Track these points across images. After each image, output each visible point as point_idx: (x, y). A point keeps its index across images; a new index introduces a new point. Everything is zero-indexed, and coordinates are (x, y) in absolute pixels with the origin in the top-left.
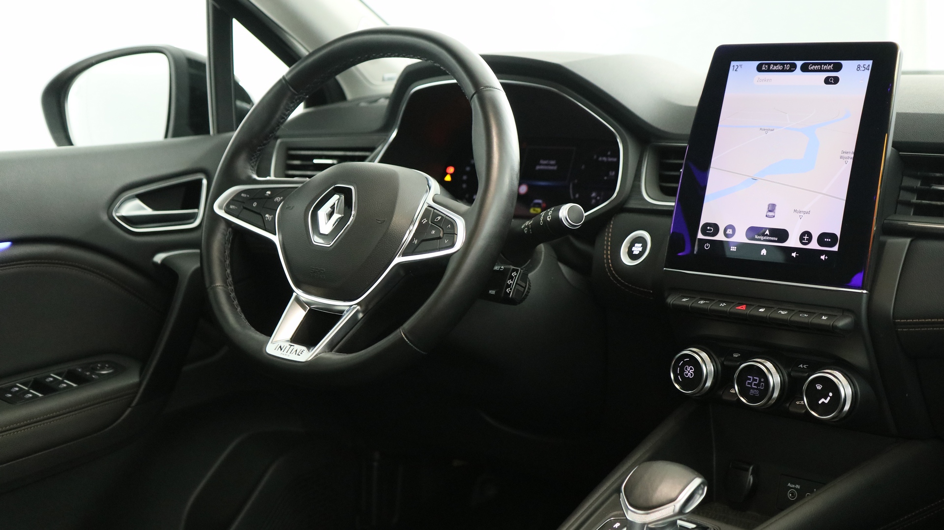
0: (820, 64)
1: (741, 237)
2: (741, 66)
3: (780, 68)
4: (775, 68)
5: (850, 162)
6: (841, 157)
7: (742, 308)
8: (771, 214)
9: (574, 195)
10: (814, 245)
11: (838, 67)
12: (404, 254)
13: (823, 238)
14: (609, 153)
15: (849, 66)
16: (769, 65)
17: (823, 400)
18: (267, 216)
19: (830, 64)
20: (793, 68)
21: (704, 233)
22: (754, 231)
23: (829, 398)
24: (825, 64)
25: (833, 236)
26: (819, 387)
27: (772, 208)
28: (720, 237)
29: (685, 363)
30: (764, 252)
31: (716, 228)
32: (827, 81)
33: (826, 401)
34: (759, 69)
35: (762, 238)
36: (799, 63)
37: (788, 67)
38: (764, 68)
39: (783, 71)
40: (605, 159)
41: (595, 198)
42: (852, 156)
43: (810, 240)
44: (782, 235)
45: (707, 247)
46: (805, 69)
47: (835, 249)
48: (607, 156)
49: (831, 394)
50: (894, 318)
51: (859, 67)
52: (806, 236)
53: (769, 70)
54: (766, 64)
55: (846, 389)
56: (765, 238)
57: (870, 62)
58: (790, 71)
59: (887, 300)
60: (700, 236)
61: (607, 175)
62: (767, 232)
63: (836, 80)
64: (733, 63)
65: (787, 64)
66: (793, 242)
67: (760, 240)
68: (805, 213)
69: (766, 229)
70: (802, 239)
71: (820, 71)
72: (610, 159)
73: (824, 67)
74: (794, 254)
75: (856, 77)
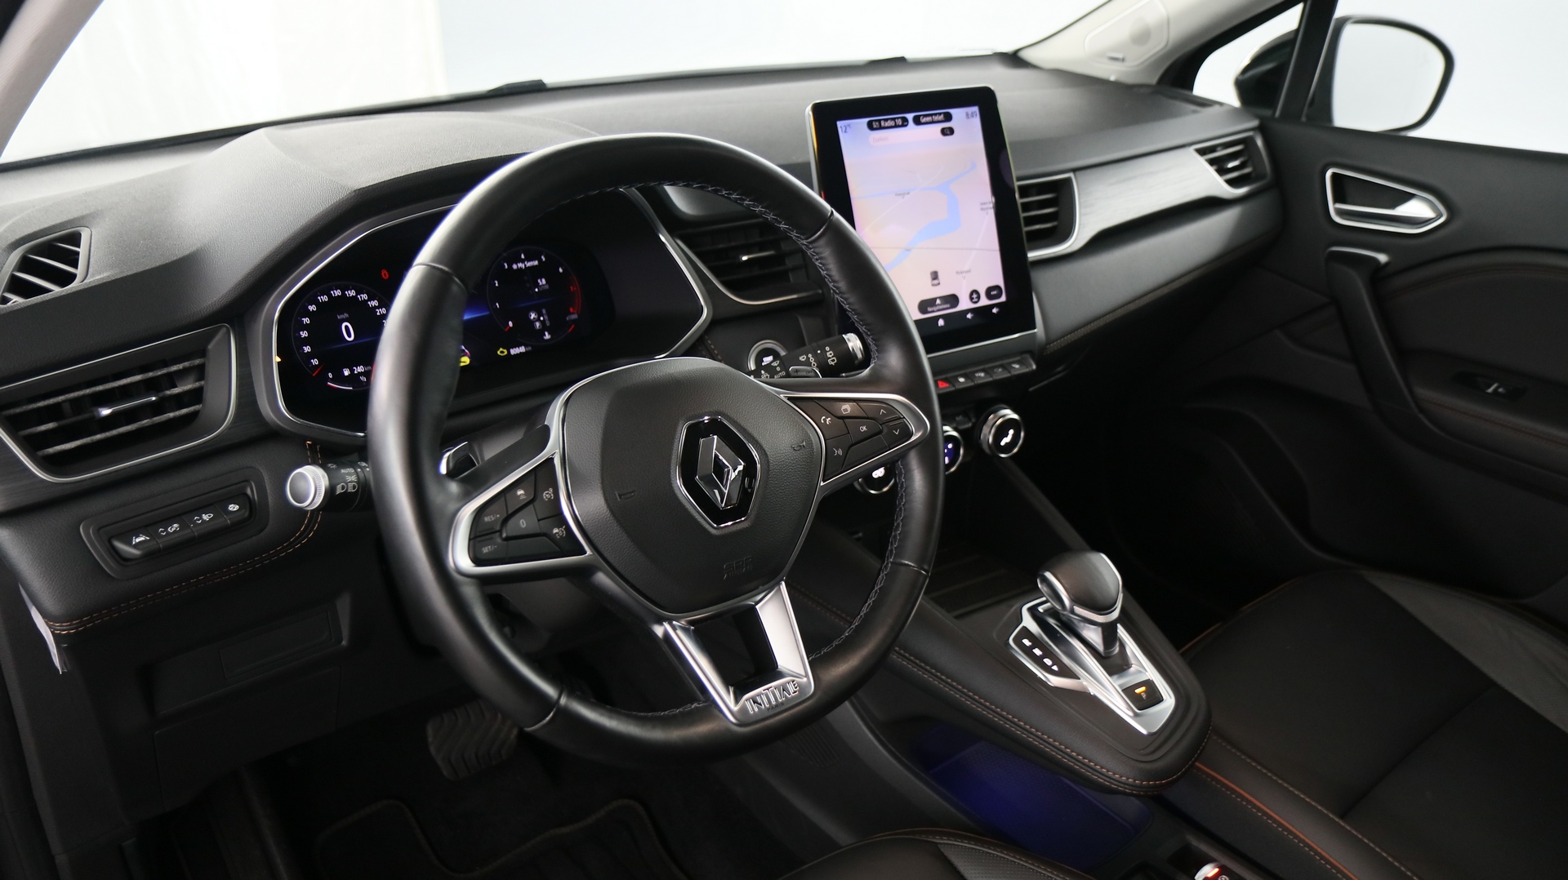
0: (931, 115)
2: (849, 125)
3: (892, 123)
4: (887, 124)
5: (992, 213)
6: (982, 209)
8: (936, 282)
10: (984, 302)
11: (948, 118)
13: (989, 291)
14: (523, 256)
15: (957, 113)
16: (879, 121)
17: (1005, 441)
19: (940, 114)
20: (905, 122)
22: (924, 305)
23: (1010, 437)
24: (936, 114)
25: (997, 288)
27: (935, 276)
30: (941, 322)
32: (944, 132)
33: (1008, 440)
34: (870, 126)
35: (935, 309)
36: (910, 116)
37: (899, 122)
38: (875, 126)
39: (896, 126)
40: (521, 265)
41: (538, 320)
42: (994, 206)
43: (979, 297)
44: (953, 300)
46: (917, 121)
47: (1003, 299)
48: (523, 261)
51: (967, 114)
52: (974, 295)
53: (881, 128)
54: (876, 121)
56: (938, 308)
57: (976, 110)
58: (903, 125)
59: (1040, 331)
61: (537, 285)
62: (938, 302)
63: (952, 131)
64: (839, 123)
65: (898, 118)
66: (965, 304)
67: (933, 312)
68: (966, 272)
69: (935, 299)
70: (971, 299)
71: (933, 122)
72: (529, 264)
73: (936, 118)
74: (969, 316)
75: (969, 126)
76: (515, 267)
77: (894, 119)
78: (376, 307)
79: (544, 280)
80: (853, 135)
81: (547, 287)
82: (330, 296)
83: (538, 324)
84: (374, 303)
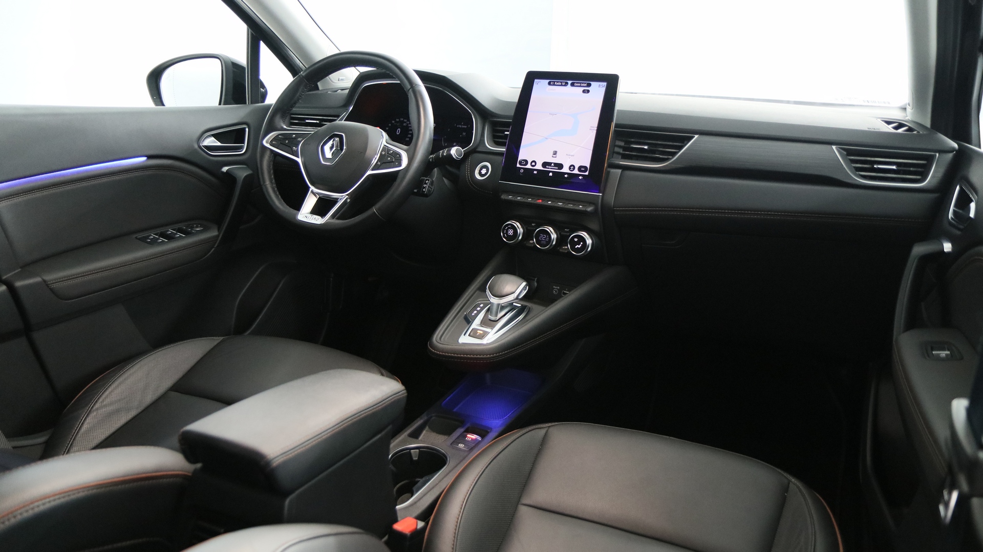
0: (580, 83)
1: (539, 167)
2: (540, 81)
3: (560, 84)
4: (557, 84)
5: (595, 132)
6: (590, 129)
7: (540, 201)
8: (554, 156)
9: (444, 144)
10: (576, 171)
11: (589, 85)
12: (372, 170)
13: (580, 168)
14: (467, 122)
15: (594, 84)
17: (578, 246)
18: (294, 148)
19: (585, 83)
21: (520, 164)
22: (545, 164)
23: (580, 245)
24: (583, 83)
25: (585, 167)
26: (576, 240)
27: (555, 153)
28: (529, 166)
29: (509, 228)
30: (551, 174)
31: (526, 162)
32: (584, 91)
33: (579, 247)
34: (549, 84)
35: (550, 167)
36: (570, 82)
38: (551, 84)
39: (561, 85)
40: (460, 126)
42: (596, 129)
43: (574, 169)
44: (560, 166)
45: (522, 171)
46: (572, 85)
47: (587, 173)
48: (461, 125)
49: (582, 243)
50: (614, 207)
51: (600, 86)
52: (572, 167)
53: (554, 85)
54: (553, 81)
55: (589, 241)
57: (605, 84)
58: (565, 85)
59: (611, 199)
60: (518, 165)
61: (462, 134)
62: (553, 165)
63: (588, 91)
64: (536, 80)
65: (563, 82)
66: (566, 169)
67: (549, 168)
68: (571, 156)
69: (552, 163)
70: (570, 168)
71: (580, 86)
72: (463, 127)
73: (582, 85)
74: (566, 176)
75: (598, 90)
77: (561, 82)
80: (540, 86)
81: (465, 136)
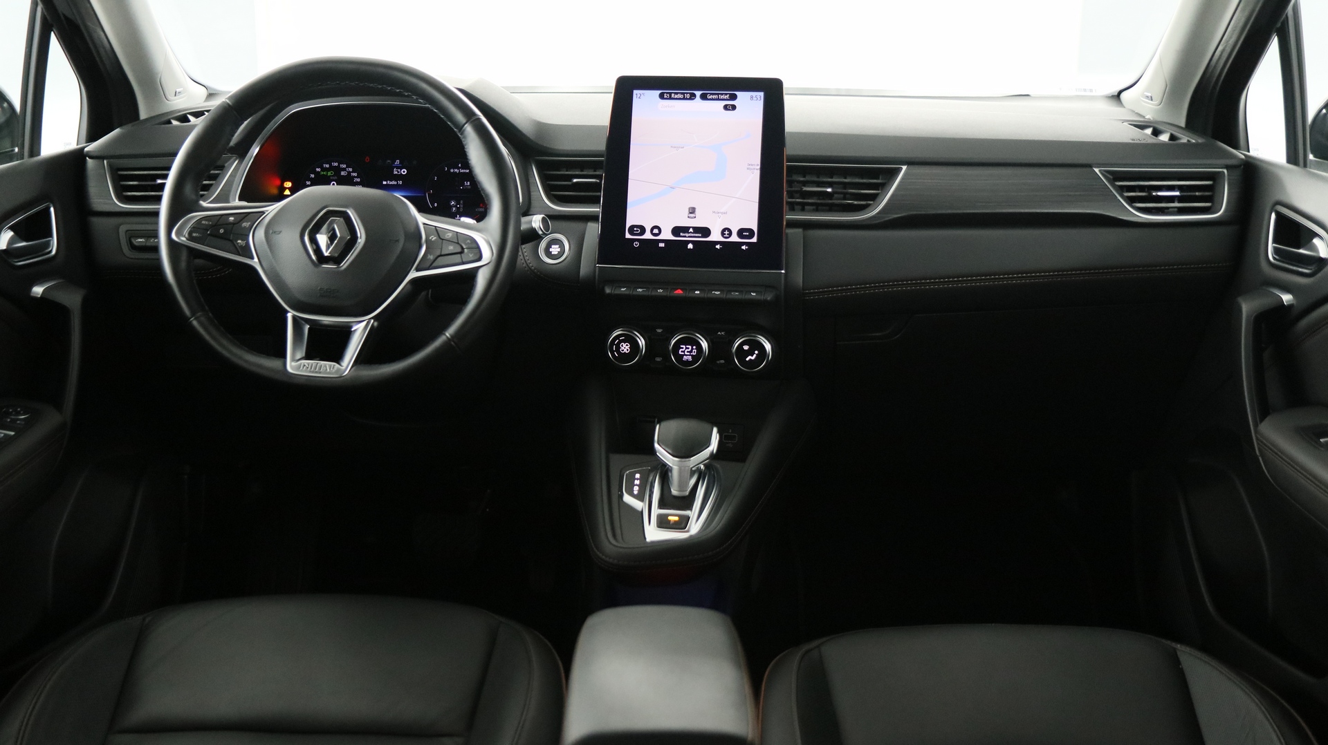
0: (718, 94)
1: (667, 235)
2: (643, 94)
3: (681, 96)
4: (676, 96)
5: (757, 173)
6: (748, 169)
7: (679, 292)
8: (692, 215)
10: (735, 238)
11: (734, 97)
12: (418, 270)
13: (741, 233)
14: (460, 165)
15: (743, 96)
16: (670, 94)
17: (750, 357)
18: (239, 241)
19: (726, 94)
20: (693, 97)
21: (631, 232)
22: (677, 231)
23: (755, 355)
24: (722, 94)
25: (751, 231)
26: (746, 347)
27: (692, 211)
28: (648, 236)
29: (620, 342)
30: (690, 246)
31: (643, 230)
32: (726, 107)
33: (753, 358)
34: (662, 96)
35: (687, 235)
36: (698, 93)
37: (688, 96)
38: (665, 97)
39: (684, 99)
40: (456, 170)
41: (456, 206)
42: (759, 167)
43: (730, 234)
44: (706, 232)
45: (636, 244)
46: (704, 97)
47: (754, 240)
48: (458, 168)
49: (756, 352)
50: (804, 289)
51: (752, 97)
52: (726, 232)
53: (671, 98)
54: (667, 93)
55: (768, 347)
56: (690, 235)
57: (762, 94)
58: (690, 99)
59: (798, 278)
60: (628, 236)
61: (463, 185)
62: (691, 230)
63: (734, 107)
64: (635, 92)
65: (687, 93)
66: (715, 236)
67: (685, 237)
68: (722, 213)
69: (689, 228)
70: (723, 234)
71: (718, 99)
72: (462, 171)
73: (722, 97)
74: (718, 247)
75: (751, 106)
76: (452, 171)
77: (683, 94)
78: (355, 177)
79: (469, 183)
80: (645, 104)
81: (469, 187)
82: (331, 165)
83: (454, 209)
84: (355, 174)
